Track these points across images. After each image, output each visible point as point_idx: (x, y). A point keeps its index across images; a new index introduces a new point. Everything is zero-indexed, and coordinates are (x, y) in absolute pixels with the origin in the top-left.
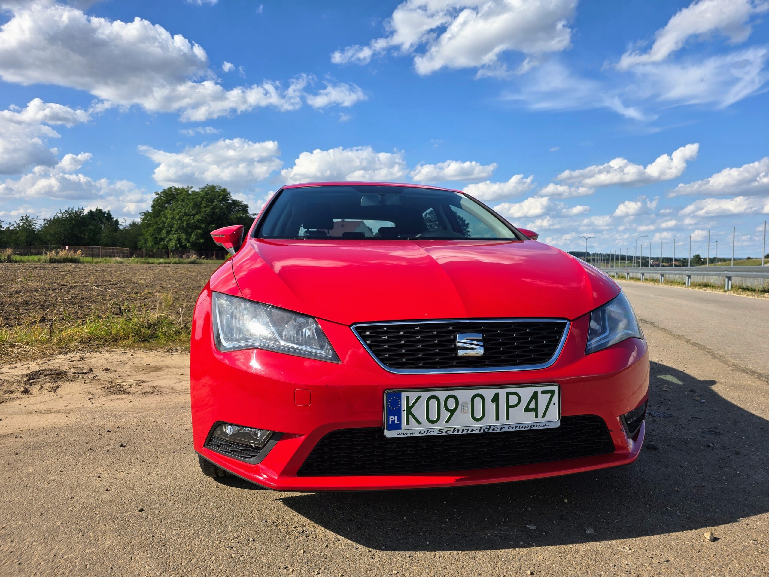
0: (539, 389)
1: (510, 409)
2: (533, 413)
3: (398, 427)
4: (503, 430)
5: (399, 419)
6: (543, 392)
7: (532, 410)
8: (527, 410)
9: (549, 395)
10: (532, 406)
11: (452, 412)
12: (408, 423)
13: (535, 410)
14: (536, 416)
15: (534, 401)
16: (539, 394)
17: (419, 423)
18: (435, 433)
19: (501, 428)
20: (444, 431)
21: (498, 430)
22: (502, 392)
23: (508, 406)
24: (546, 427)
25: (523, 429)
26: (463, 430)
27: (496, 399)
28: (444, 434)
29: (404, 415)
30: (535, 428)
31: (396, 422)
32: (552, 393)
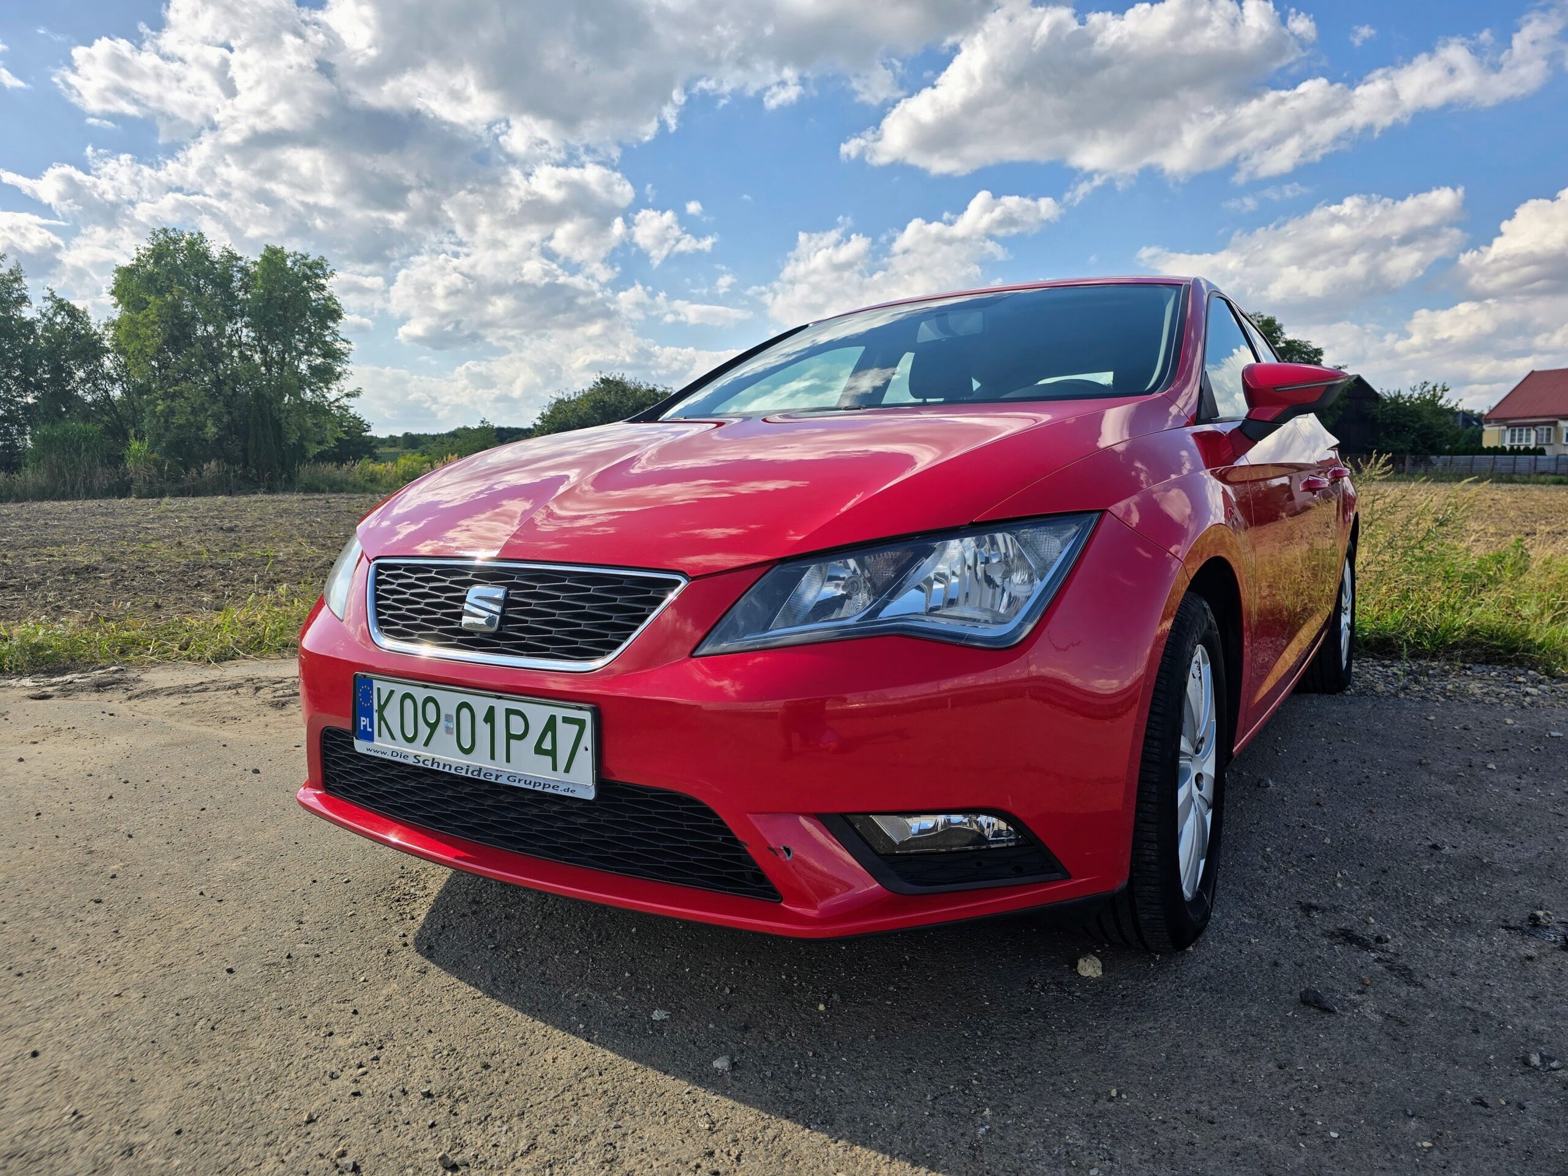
0: (560, 713)
1: (512, 742)
2: (549, 759)
3: (370, 737)
4: (500, 781)
5: (372, 726)
6: (566, 720)
7: (545, 753)
8: (539, 750)
9: (576, 728)
10: (547, 745)
11: (433, 727)
12: (380, 735)
13: (552, 753)
14: (555, 768)
15: (549, 734)
16: (559, 721)
17: (393, 738)
18: (410, 761)
19: (497, 777)
20: (421, 759)
21: (493, 779)
22: (501, 706)
23: (510, 736)
24: (569, 794)
25: (531, 787)
26: (445, 766)
27: (490, 717)
28: (421, 764)
29: (376, 716)
30: (550, 790)
31: (369, 730)
32: (581, 723)
